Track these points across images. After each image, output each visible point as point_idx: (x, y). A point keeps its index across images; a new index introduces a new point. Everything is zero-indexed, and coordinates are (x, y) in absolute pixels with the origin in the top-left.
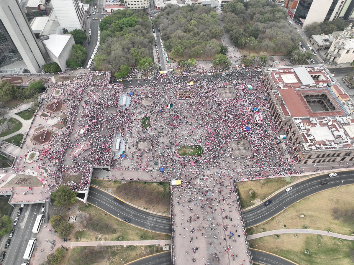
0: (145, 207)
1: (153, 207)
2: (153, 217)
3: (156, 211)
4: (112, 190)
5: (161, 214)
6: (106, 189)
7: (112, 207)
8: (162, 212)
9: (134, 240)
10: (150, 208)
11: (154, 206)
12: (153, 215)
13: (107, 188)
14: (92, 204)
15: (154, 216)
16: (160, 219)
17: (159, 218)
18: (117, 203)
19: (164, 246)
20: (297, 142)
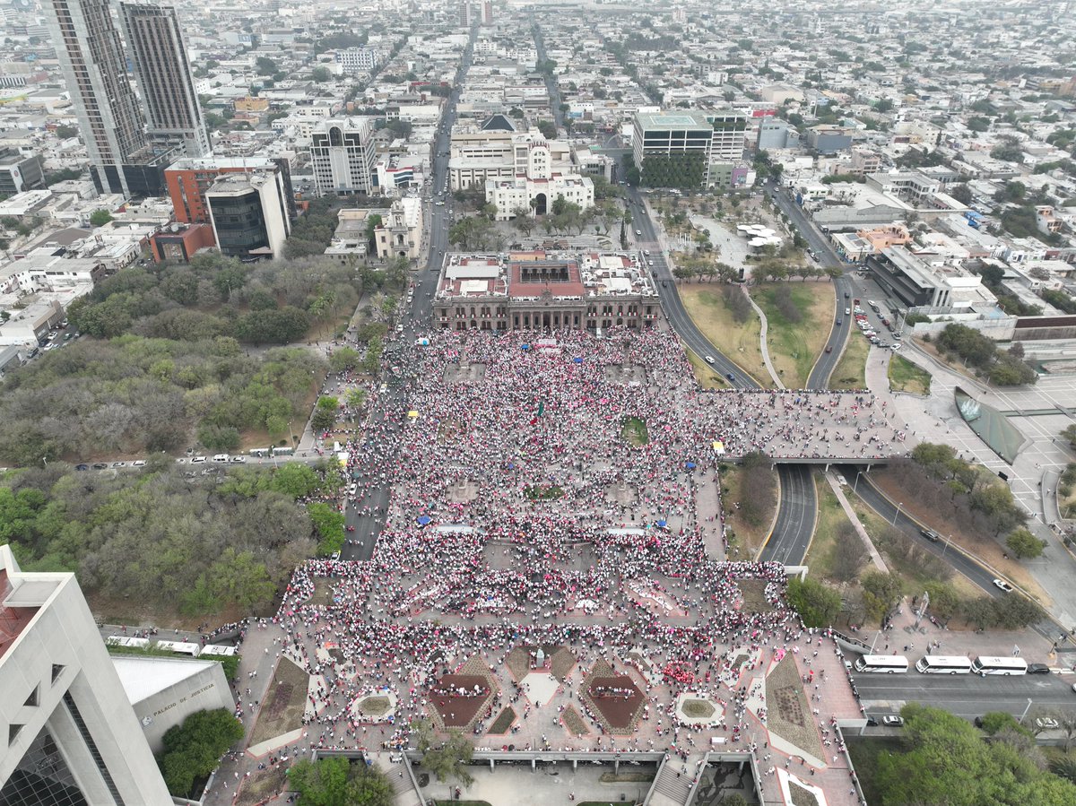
20: (625, 313)
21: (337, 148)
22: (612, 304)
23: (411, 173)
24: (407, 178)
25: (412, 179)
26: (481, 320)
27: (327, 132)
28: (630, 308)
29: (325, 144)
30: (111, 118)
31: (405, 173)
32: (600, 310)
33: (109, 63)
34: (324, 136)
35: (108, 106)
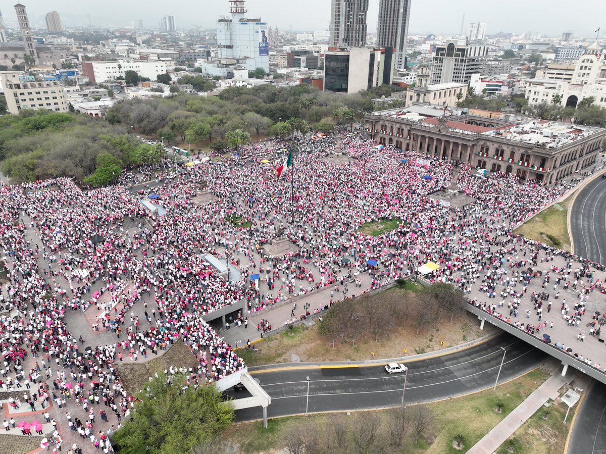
0: (416, 351)
1: (433, 340)
2: (455, 361)
3: (446, 343)
4: (298, 355)
5: (462, 346)
6: (278, 359)
7: (339, 392)
8: (459, 340)
9: (490, 427)
10: (428, 347)
11: (431, 337)
12: (450, 357)
13: (280, 355)
14: (275, 417)
15: (454, 358)
16: (472, 356)
17: (469, 355)
18: (343, 377)
19: (561, 396)
20: (516, 161)
21: (449, 58)
22: (505, 147)
23: (500, 86)
24: (497, 90)
25: (500, 90)
26: (396, 139)
27: (446, 47)
28: (523, 156)
29: (442, 54)
30: (343, 33)
31: (497, 86)
32: (492, 151)
33: (356, 5)
34: (443, 49)
35: (343, 25)
